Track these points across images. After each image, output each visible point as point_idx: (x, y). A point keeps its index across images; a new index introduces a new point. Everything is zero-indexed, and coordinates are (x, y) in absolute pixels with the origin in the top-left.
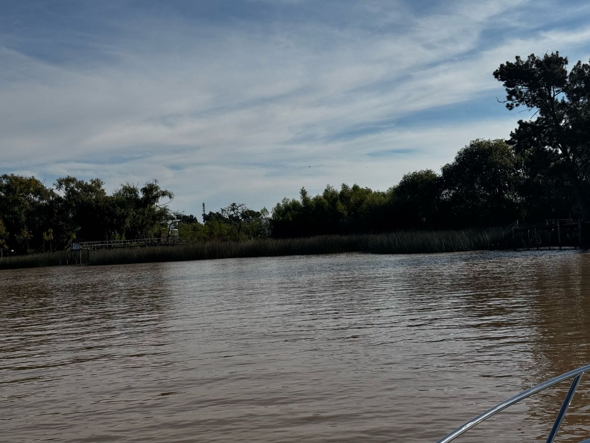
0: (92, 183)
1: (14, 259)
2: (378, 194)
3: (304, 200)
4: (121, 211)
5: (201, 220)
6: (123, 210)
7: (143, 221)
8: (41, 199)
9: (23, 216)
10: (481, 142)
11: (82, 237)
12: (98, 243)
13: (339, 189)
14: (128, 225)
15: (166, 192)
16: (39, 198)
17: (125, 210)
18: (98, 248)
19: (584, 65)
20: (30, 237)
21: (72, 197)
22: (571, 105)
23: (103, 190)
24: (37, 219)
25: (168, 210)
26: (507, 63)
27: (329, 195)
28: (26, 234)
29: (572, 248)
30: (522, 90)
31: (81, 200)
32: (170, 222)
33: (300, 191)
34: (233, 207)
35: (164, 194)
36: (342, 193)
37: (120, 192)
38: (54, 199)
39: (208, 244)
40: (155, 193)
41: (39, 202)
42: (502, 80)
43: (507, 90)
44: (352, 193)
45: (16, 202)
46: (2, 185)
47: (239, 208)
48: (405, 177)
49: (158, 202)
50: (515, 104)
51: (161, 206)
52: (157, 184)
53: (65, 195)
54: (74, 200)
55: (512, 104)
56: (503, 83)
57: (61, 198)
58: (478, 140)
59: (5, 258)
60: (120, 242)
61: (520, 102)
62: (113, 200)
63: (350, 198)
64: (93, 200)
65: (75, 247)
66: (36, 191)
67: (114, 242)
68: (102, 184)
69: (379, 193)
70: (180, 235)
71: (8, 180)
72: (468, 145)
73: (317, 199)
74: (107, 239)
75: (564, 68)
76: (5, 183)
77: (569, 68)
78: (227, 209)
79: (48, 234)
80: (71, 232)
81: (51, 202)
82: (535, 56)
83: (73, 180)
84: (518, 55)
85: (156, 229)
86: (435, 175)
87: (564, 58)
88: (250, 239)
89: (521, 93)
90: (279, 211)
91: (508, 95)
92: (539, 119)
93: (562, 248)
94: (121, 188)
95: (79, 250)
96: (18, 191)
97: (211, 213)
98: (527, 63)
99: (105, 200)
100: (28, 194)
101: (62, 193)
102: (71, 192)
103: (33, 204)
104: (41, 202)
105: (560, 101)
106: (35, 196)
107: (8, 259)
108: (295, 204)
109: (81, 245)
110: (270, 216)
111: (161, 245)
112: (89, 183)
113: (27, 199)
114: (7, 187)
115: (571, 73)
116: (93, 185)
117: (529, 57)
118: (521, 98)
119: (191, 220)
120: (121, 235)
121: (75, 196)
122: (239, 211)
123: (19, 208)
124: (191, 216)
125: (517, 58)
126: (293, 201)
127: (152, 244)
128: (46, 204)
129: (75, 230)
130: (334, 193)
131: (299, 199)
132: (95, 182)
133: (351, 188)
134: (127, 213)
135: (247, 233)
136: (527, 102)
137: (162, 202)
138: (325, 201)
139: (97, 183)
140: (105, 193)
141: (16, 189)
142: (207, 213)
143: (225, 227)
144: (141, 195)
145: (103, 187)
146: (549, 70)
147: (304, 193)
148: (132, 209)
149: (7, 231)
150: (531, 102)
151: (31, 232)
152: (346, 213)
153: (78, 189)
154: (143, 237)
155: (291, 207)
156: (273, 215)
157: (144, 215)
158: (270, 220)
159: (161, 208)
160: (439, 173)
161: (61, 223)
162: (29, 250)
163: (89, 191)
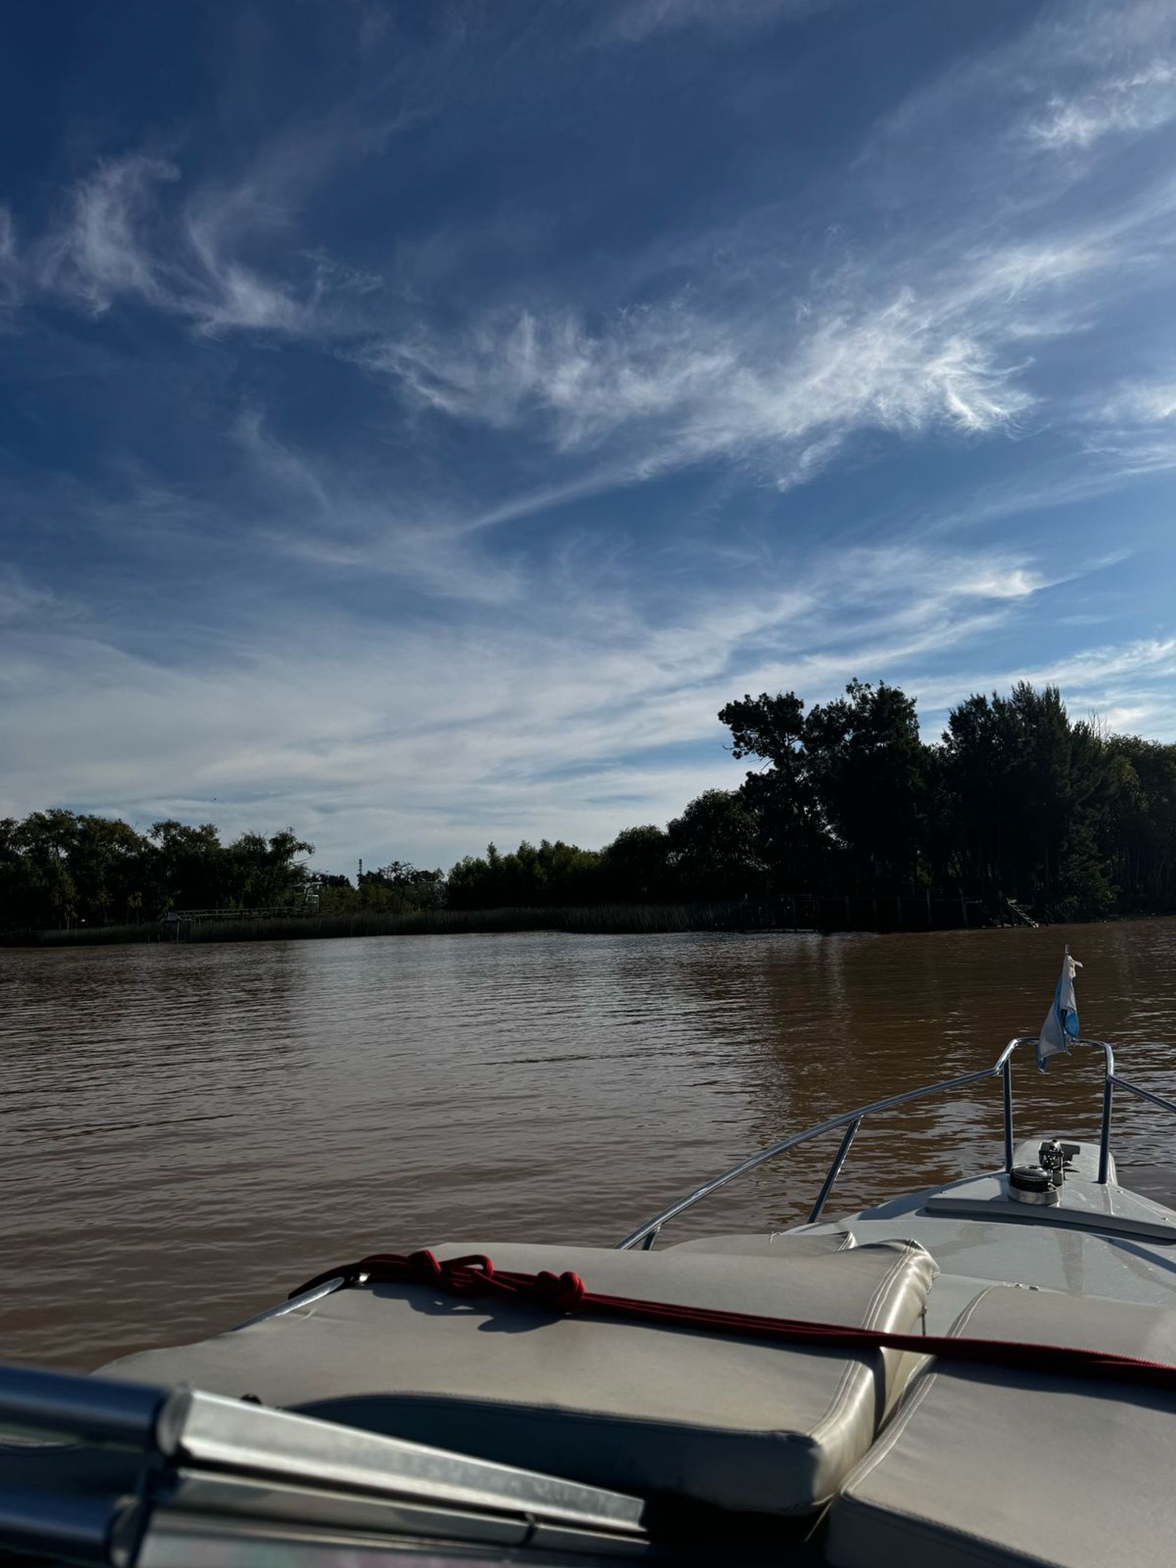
0: (203, 831)
1: (84, 931)
2: (588, 855)
3: (491, 860)
4: (239, 869)
5: (355, 883)
6: (242, 868)
7: (270, 882)
8: (128, 850)
9: (102, 873)
10: (717, 793)
11: (182, 904)
12: (204, 913)
13: (538, 847)
14: (248, 888)
15: (305, 844)
16: (127, 848)
17: (245, 869)
18: (204, 919)
19: (822, 709)
20: (110, 902)
21: (172, 849)
22: (808, 756)
23: (217, 840)
24: (121, 877)
25: (306, 869)
26: (735, 702)
27: (525, 853)
28: (103, 897)
29: (811, 930)
30: (752, 736)
31: (186, 853)
32: (307, 885)
33: (487, 847)
34: (396, 867)
35: (301, 847)
36: (541, 851)
37: (240, 843)
38: (147, 850)
39: (356, 916)
40: (289, 846)
41: (126, 854)
42: (728, 722)
43: (734, 734)
44: (554, 853)
45: (94, 854)
46: (76, 830)
47: (404, 868)
48: (622, 834)
49: (292, 858)
50: (743, 752)
51: (297, 864)
52: (293, 834)
53: (162, 845)
54: (175, 852)
55: (740, 752)
56: (730, 726)
57: (157, 849)
58: (713, 790)
59: (72, 930)
60: (235, 912)
61: (750, 750)
62: (229, 854)
63: (551, 858)
64: (202, 853)
65: (171, 917)
66: (122, 838)
67: (225, 912)
68: (216, 832)
69: (590, 853)
70: (321, 904)
71: (85, 824)
72: (701, 796)
73: (510, 859)
74: (217, 906)
75: (799, 712)
76: (80, 827)
77: (805, 713)
78: (386, 870)
79: (135, 899)
80: (167, 896)
81: (143, 855)
82: (768, 695)
83: (175, 825)
84: (748, 694)
85: (287, 895)
86: (659, 833)
87: (800, 700)
88: (415, 909)
89: (750, 738)
90: (459, 873)
91: (735, 741)
92: (771, 771)
93: (798, 930)
94: (241, 838)
95: (175, 922)
96: (96, 838)
97: (369, 873)
98: (758, 703)
99: (218, 854)
100: (111, 843)
101: (158, 843)
102: (171, 842)
103: (117, 856)
104: (129, 854)
105: (797, 751)
106: (121, 846)
107: (76, 931)
108: (479, 865)
109: (179, 914)
110: (446, 879)
111: (292, 916)
112: (198, 830)
113: (109, 850)
114: (82, 832)
115: (808, 719)
116: (203, 833)
117: (760, 696)
118: (751, 746)
119: (340, 882)
120: (237, 903)
121: (177, 847)
122: (403, 872)
123: (97, 862)
124: (342, 877)
125: (747, 697)
126: (478, 860)
127: (280, 915)
128: (135, 857)
129: (174, 893)
130: (531, 852)
131: (485, 858)
132: (206, 829)
133: (553, 845)
134: (249, 873)
135: (413, 902)
136: (757, 751)
137: (298, 858)
138: (519, 861)
139: (210, 831)
140: (220, 845)
141: (94, 835)
142: (364, 873)
143: (385, 892)
144: (269, 848)
145: (217, 836)
146: (781, 715)
147: (492, 850)
148: (255, 867)
149: (77, 892)
150: (763, 751)
151: (111, 895)
152: (545, 878)
153: (182, 838)
154: (269, 906)
155: (474, 868)
156: (451, 878)
157: (272, 874)
158: (446, 884)
159: (296, 867)
160: (664, 830)
161: (154, 883)
162: (106, 921)
163: (197, 841)
